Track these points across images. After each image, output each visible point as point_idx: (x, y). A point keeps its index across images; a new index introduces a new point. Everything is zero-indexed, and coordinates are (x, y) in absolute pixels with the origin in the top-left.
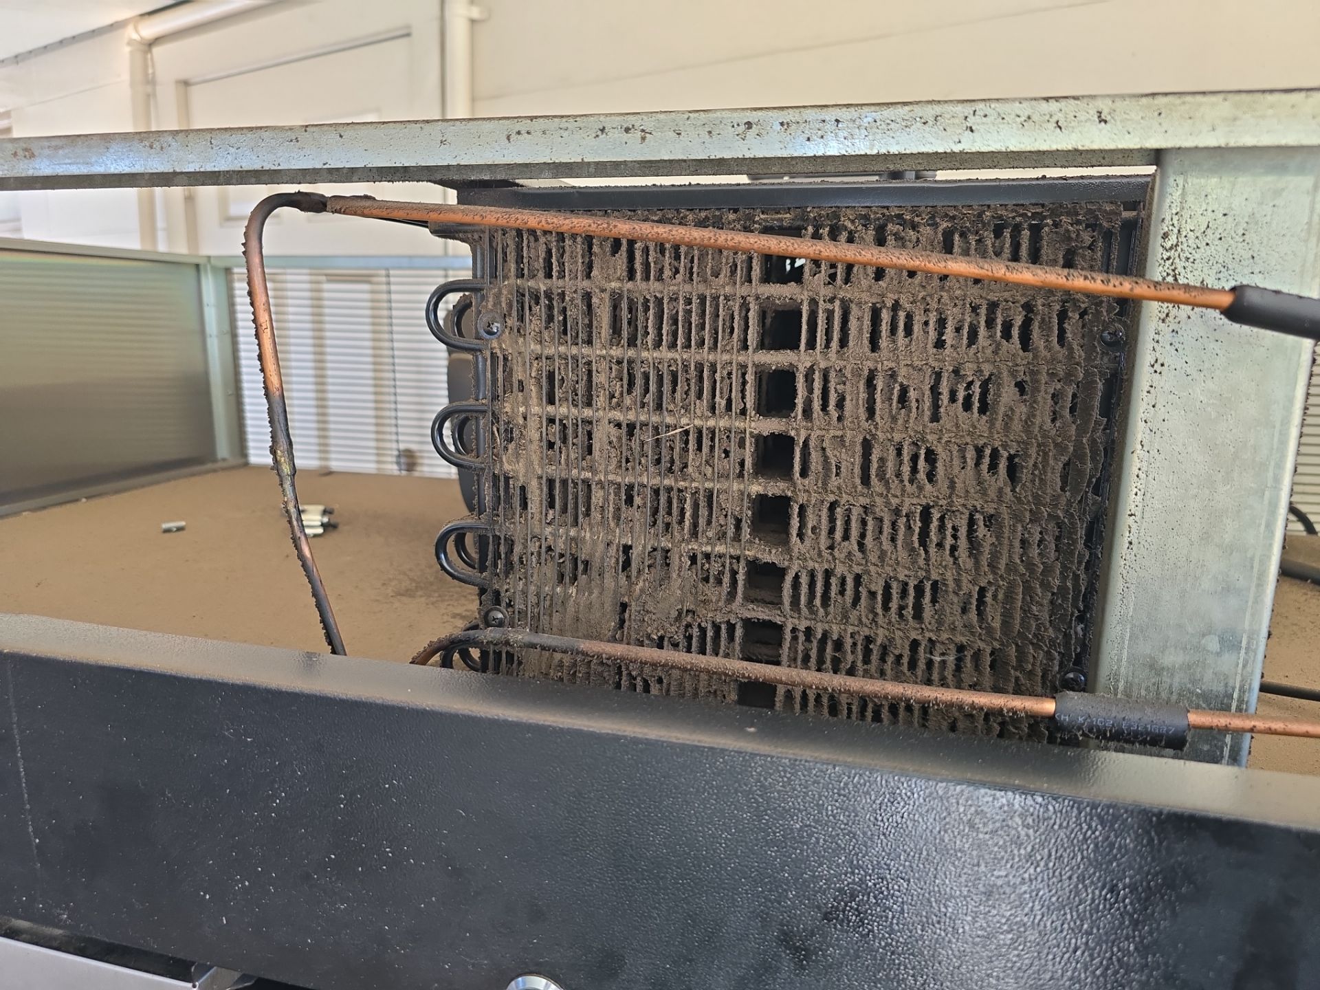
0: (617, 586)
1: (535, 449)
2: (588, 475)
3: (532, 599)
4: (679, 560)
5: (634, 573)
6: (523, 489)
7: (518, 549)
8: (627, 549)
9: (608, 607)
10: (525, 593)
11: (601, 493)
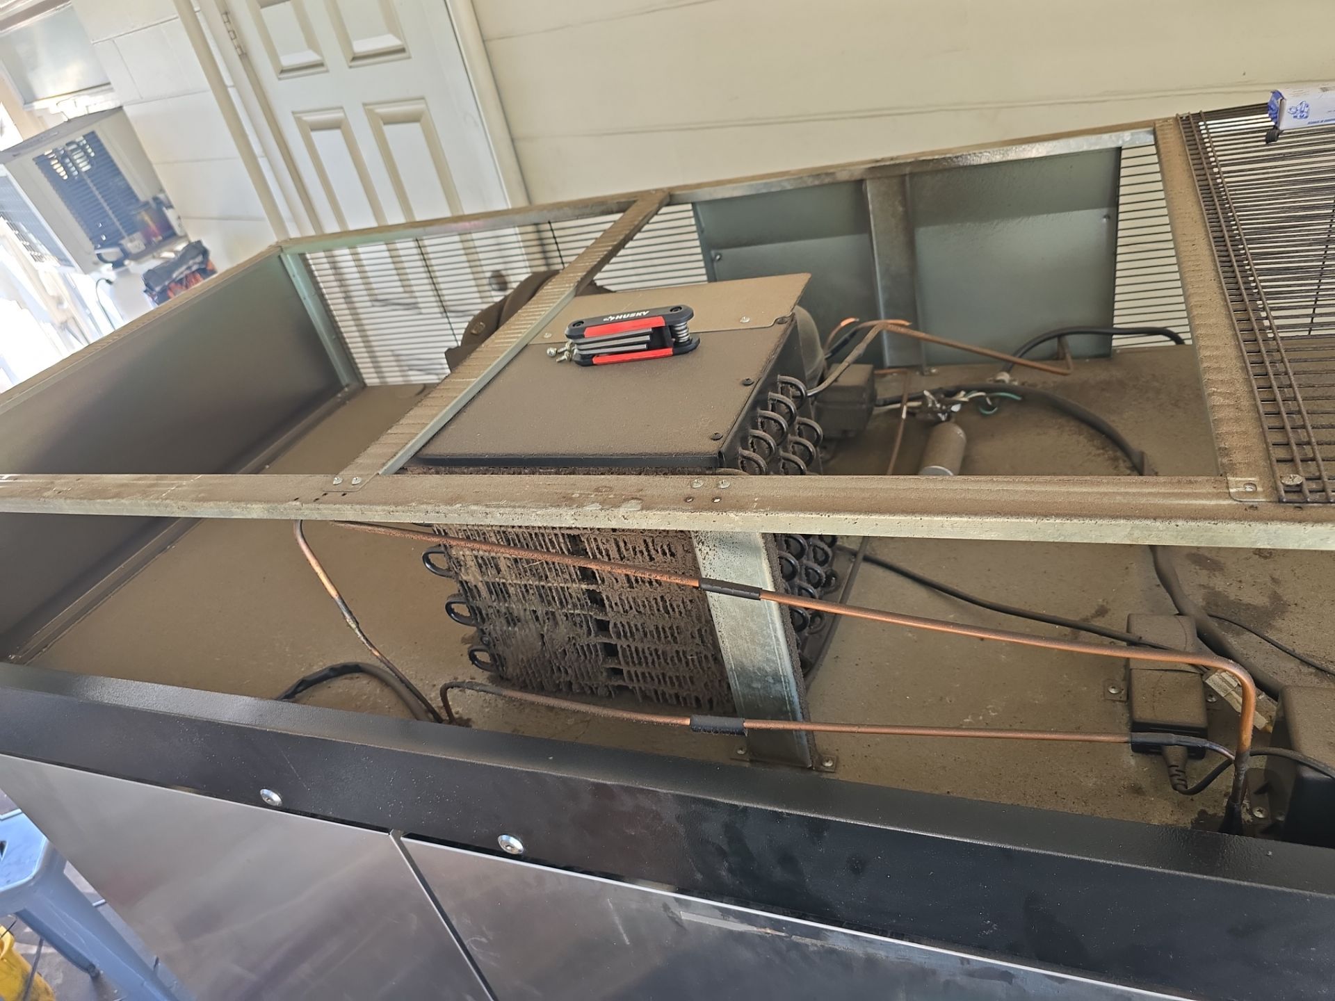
0: (536, 628)
1: (475, 569)
2: (504, 581)
3: (499, 632)
4: (560, 618)
5: (542, 622)
6: (475, 586)
7: (484, 612)
8: (535, 612)
9: (535, 635)
10: (494, 630)
11: (513, 589)
